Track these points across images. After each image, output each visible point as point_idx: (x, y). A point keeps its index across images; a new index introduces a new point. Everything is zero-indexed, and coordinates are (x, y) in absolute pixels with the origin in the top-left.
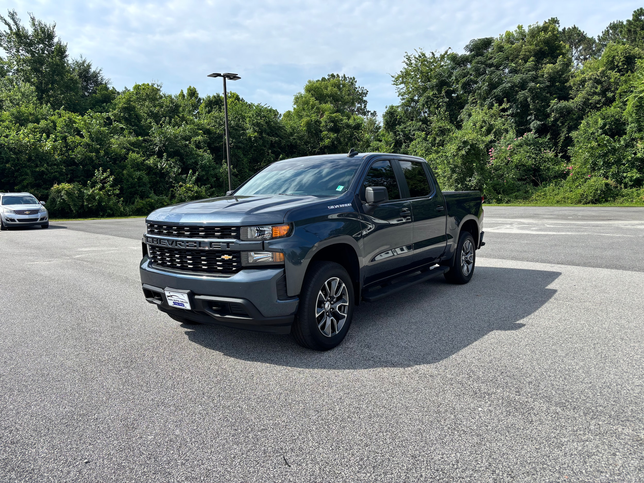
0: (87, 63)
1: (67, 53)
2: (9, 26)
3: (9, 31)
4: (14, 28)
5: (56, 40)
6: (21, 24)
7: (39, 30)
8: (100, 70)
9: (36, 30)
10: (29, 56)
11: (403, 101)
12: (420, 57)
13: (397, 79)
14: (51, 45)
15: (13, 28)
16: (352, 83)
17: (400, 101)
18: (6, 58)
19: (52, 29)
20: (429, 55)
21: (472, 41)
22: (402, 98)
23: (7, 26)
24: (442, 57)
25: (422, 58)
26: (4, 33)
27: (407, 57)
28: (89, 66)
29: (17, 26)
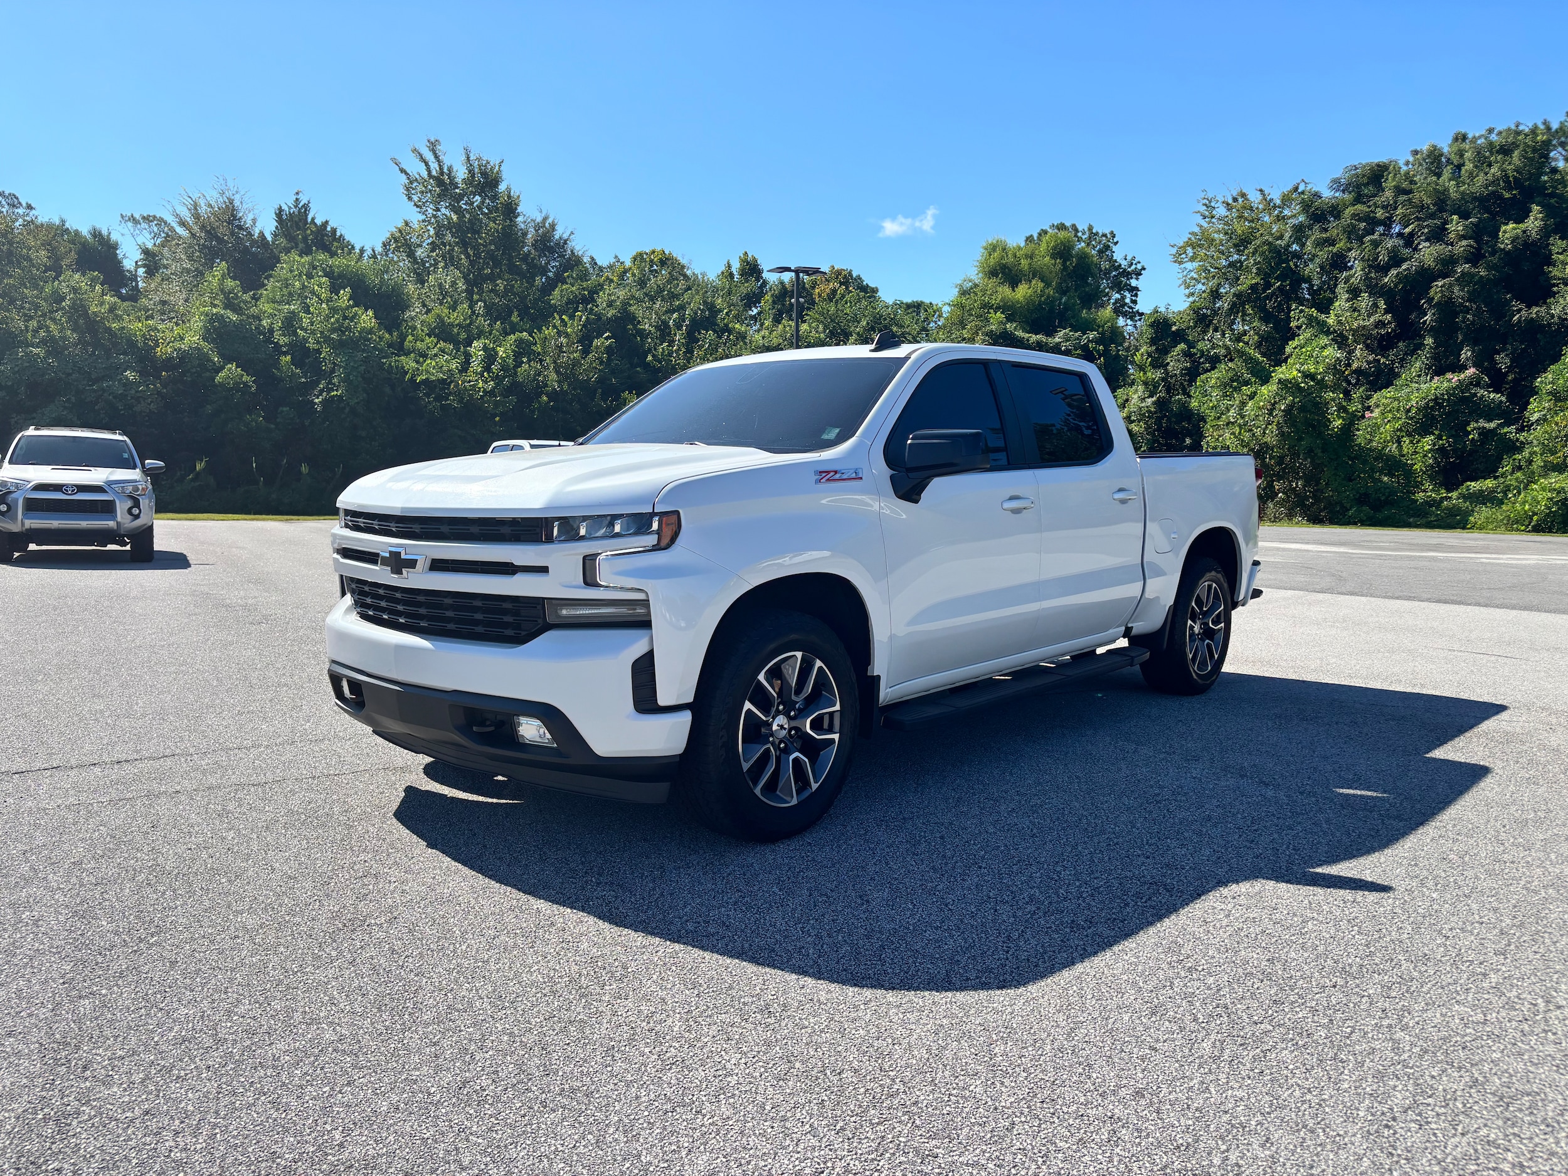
0: (550, 220)
1: (519, 210)
2: (427, 164)
3: (425, 174)
4: (434, 166)
5: (502, 187)
6: (447, 161)
7: (476, 170)
8: (572, 233)
9: (471, 172)
10: (455, 217)
11: (1191, 299)
12: (1235, 200)
13: (1182, 251)
14: (495, 197)
15: (432, 168)
16: (1107, 247)
17: (1185, 298)
18: (416, 222)
19: (497, 168)
20: (1255, 198)
21: (1348, 169)
22: (1187, 291)
23: (423, 164)
24: (1286, 200)
25: (1240, 204)
26: (417, 176)
27: (1205, 201)
28: (553, 227)
29: (440, 165)
